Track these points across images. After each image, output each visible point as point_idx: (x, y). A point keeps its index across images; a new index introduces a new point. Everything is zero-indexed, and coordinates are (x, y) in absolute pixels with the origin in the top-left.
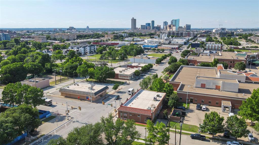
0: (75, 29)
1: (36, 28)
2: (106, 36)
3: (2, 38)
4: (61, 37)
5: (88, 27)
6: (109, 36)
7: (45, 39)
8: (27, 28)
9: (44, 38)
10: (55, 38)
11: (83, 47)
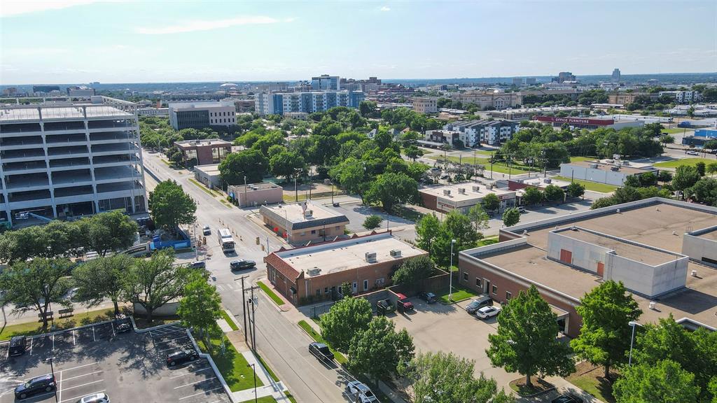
0: (574, 78)
1: (485, 77)
2: (612, 98)
3: (348, 101)
4: (474, 101)
5: (617, 71)
6: (621, 98)
7: (433, 105)
8: (465, 77)
9: (431, 102)
10: (460, 102)
11: (473, 128)
